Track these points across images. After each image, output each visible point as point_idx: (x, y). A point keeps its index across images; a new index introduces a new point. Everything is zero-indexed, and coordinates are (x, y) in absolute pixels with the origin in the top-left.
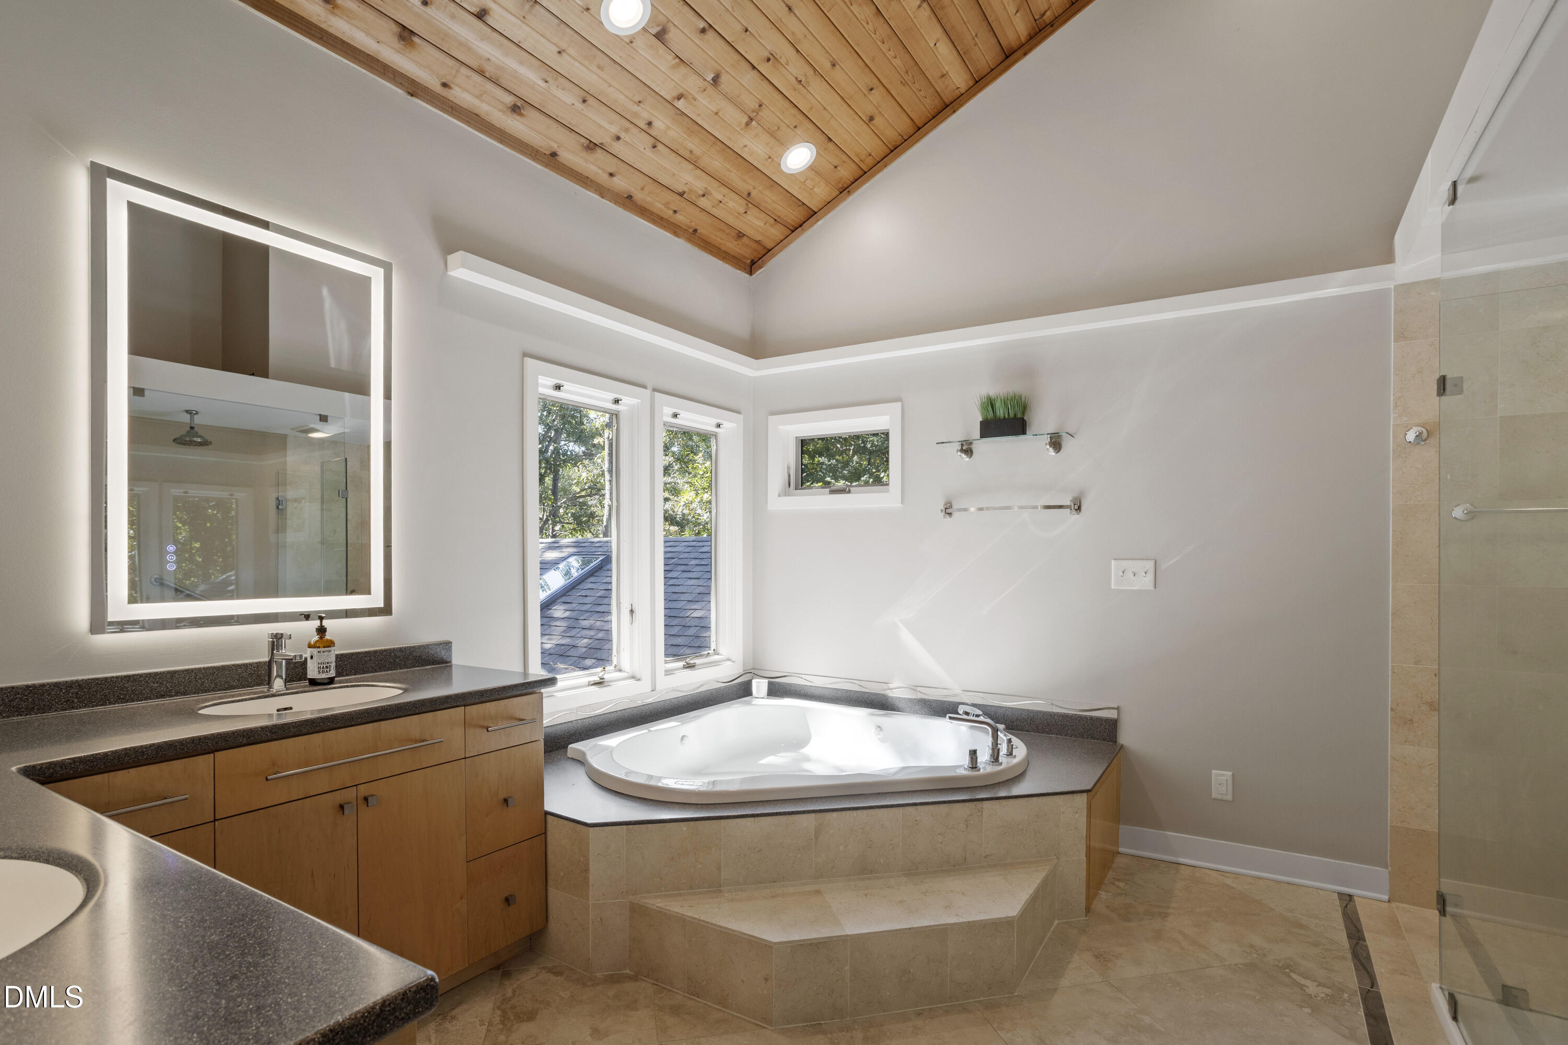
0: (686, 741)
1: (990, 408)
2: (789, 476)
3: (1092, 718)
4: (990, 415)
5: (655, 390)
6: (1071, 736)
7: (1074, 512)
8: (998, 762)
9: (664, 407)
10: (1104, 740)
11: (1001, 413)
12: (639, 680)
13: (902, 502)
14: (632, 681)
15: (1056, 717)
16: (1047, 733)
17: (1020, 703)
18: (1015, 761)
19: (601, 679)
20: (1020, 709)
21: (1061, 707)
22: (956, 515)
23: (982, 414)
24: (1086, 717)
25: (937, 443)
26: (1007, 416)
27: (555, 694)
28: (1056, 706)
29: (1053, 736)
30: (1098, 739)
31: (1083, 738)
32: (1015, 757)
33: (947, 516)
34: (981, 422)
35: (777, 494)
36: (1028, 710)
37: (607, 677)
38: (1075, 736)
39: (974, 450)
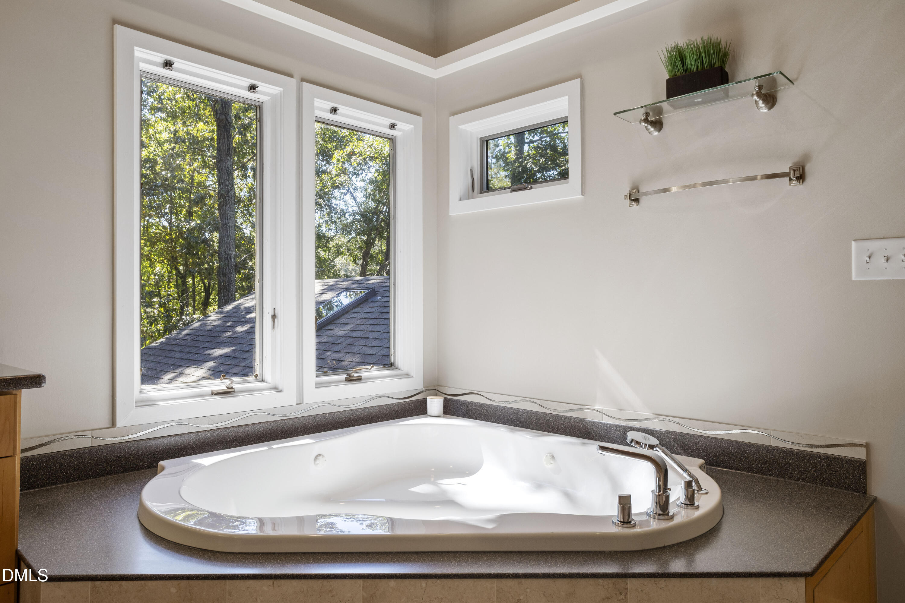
0: (320, 460)
1: (678, 62)
2: (473, 179)
3: (827, 457)
4: (680, 70)
5: (303, 80)
6: (798, 480)
7: (795, 183)
8: (668, 514)
9: (315, 99)
10: (846, 489)
11: (692, 64)
12: (281, 391)
13: (583, 193)
14: (272, 392)
15: (775, 453)
16: (763, 473)
17: (728, 432)
18: (697, 514)
19: (228, 388)
20: (727, 440)
21: (782, 440)
22: (644, 200)
23: (669, 71)
24: (818, 456)
25: (615, 114)
26: (700, 67)
27: (157, 403)
28: (776, 438)
29: (772, 478)
30: (837, 487)
31: (816, 483)
32: (698, 507)
33: (634, 204)
34: (668, 80)
35: (458, 199)
36: (737, 442)
37: (235, 386)
38: (803, 480)
39: (665, 122)
